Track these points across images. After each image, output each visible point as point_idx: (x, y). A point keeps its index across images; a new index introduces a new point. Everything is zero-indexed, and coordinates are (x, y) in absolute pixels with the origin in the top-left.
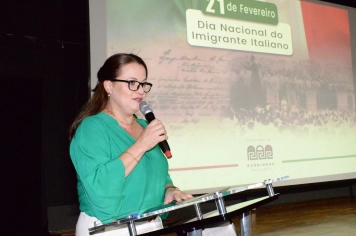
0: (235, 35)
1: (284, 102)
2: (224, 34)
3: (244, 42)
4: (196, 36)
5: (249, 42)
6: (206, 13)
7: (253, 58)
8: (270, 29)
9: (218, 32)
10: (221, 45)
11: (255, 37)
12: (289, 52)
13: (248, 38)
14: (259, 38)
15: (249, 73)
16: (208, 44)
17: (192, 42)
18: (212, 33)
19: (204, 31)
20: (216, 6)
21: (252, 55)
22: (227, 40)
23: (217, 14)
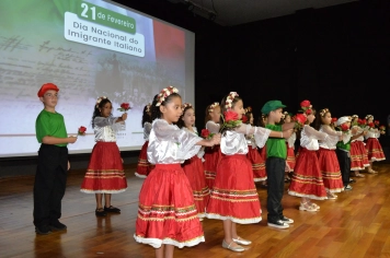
0: (102, 37)
1: (136, 90)
2: (94, 35)
3: (109, 43)
4: (71, 33)
5: (113, 44)
6: (80, 17)
7: (115, 56)
8: (129, 36)
9: (89, 33)
10: (90, 42)
11: (117, 40)
12: (142, 55)
13: (113, 40)
14: (120, 42)
15: (111, 66)
16: (81, 40)
17: (68, 37)
18: (84, 33)
19: (78, 30)
20: (89, 13)
21: (115, 54)
22: (95, 39)
23: (89, 19)
